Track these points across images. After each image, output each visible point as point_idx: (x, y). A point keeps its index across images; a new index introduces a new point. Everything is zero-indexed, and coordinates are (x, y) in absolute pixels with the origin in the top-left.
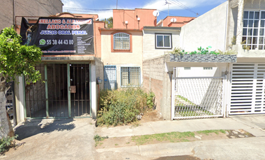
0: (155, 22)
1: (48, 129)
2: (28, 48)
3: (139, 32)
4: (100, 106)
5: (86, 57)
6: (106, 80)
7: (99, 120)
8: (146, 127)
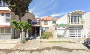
0: (52, 19)
1: (32, 39)
2: (29, 24)
3: (49, 21)
4: (41, 35)
5: (39, 26)
6: (43, 30)
7: (41, 38)
8: (51, 40)
